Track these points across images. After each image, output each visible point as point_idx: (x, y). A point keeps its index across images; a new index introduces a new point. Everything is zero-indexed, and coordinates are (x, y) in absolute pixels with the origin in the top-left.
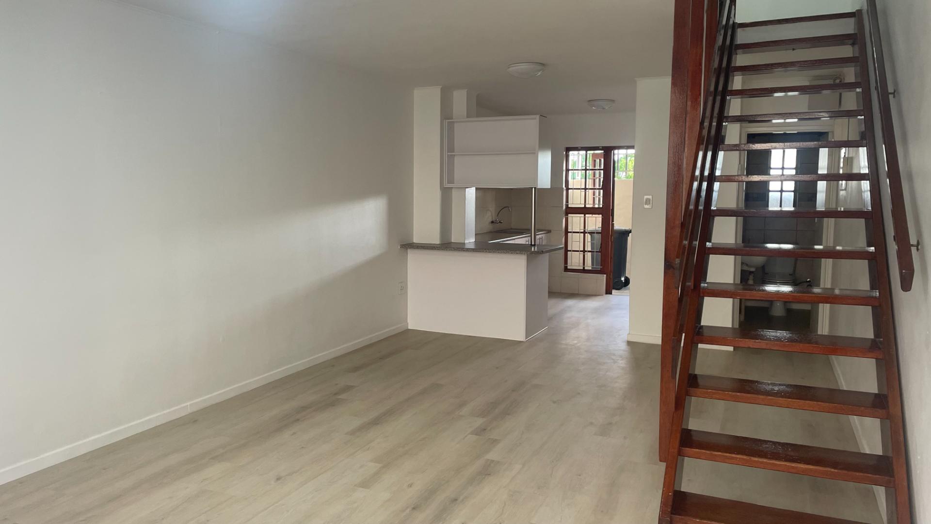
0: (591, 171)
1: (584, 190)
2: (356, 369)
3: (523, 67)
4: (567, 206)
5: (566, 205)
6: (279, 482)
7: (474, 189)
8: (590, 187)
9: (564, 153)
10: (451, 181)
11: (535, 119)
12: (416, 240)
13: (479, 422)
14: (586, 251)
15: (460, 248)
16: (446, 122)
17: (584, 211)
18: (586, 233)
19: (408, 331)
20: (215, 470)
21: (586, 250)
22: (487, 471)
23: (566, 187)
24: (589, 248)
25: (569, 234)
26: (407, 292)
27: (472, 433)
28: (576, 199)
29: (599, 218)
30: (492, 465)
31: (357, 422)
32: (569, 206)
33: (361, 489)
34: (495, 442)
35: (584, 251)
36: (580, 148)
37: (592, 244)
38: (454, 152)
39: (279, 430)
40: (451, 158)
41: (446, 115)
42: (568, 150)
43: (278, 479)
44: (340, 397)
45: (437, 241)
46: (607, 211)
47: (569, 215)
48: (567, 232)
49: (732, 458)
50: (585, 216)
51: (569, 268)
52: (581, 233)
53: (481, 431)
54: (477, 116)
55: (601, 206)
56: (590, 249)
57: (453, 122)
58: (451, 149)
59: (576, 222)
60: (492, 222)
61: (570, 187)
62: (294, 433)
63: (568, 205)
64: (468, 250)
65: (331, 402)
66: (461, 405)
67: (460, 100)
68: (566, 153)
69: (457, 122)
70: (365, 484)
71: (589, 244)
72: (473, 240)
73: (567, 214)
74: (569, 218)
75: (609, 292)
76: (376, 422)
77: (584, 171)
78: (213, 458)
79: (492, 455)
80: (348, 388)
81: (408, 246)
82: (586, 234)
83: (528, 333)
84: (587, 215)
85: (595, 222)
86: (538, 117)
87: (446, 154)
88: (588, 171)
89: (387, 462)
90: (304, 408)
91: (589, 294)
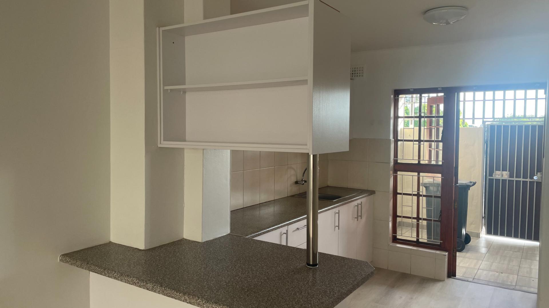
0: (426, 119)
1: (417, 143)
5: (394, 160)
8: (425, 139)
9: (392, 96)
14: (421, 219)
17: (418, 168)
18: (421, 196)
21: (420, 217)
23: (394, 138)
24: (423, 214)
25: (398, 196)
29: (438, 178)
32: (399, 161)
35: (418, 218)
36: (412, 90)
37: (428, 211)
42: (397, 93)
47: (399, 173)
48: (395, 193)
50: (419, 174)
51: (398, 237)
52: (414, 195)
55: (440, 163)
56: (425, 217)
59: (407, 181)
60: (296, 183)
61: (399, 138)
63: (397, 160)
68: (395, 96)
71: (425, 211)
73: (395, 171)
74: (398, 176)
77: (418, 119)
82: (421, 198)
84: (421, 174)
88: (422, 119)
91: (425, 276)
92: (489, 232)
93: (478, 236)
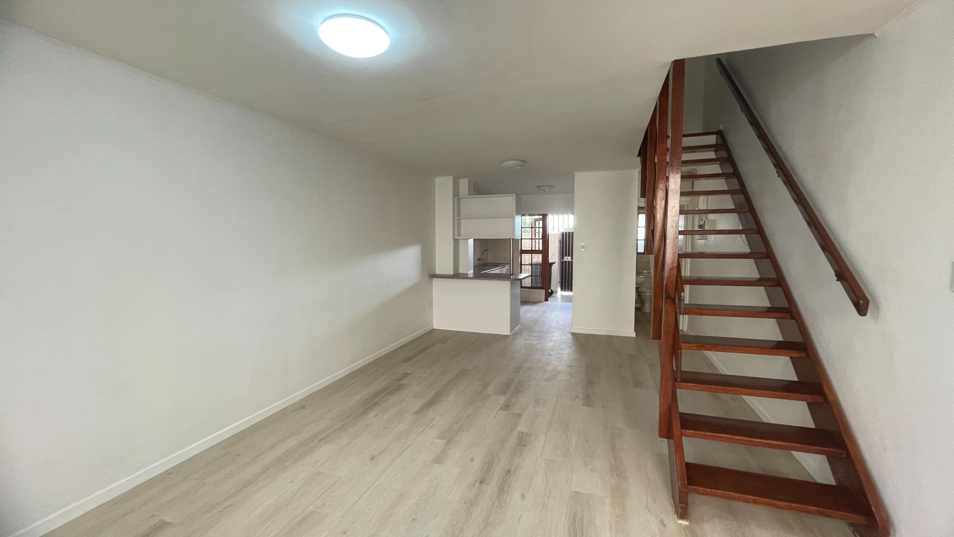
2: (407, 360)
3: (513, 162)
4: (521, 249)
6: (374, 461)
7: (472, 239)
10: (459, 235)
11: (513, 196)
12: (437, 272)
13: (502, 399)
14: (533, 276)
15: (465, 277)
16: (456, 198)
17: (532, 252)
18: (533, 265)
19: (433, 330)
20: (323, 452)
22: (523, 442)
23: (520, 238)
26: (432, 305)
27: (501, 409)
28: (526, 245)
29: (540, 256)
30: (524, 436)
31: (419, 404)
32: (523, 249)
33: (436, 465)
34: (519, 415)
38: (460, 217)
39: (365, 412)
40: (459, 220)
41: (456, 194)
43: (372, 459)
44: (402, 382)
45: (451, 273)
46: (545, 252)
48: (521, 265)
49: (720, 437)
50: (531, 255)
51: (523, 286)
52: (530, 264)
53: (506, 407)
54: (475, 195)
55: (542, 249)
56: (535, 275)
57: (460, 198)
58: (459, 215)
59: (526, 258)
60: (478, 259)
61: (522, 238)
62: (376, 415)
64: (470, 278)
65: (395, 387)
66: (486, 386)
67: (464, 184)
69: (463, 198)
70: (438, 460)
72: (472, 272)
73: (521, 254)
74: (522, 256)
75: (546, 300)
76: (432, 403)
78: (320, 441)
79: (522, 428)
80: (406, 375)
81: (433, 276)
83: (512, 329)
84: (533, 255)
85: (538, 258)
86: (515, 195)
87: (456, 218)
88: (533, 229)
89: (449, 437)
90: (379, 393)
91: (535, 301)
92: (562, 289)
93: (556, 292)
